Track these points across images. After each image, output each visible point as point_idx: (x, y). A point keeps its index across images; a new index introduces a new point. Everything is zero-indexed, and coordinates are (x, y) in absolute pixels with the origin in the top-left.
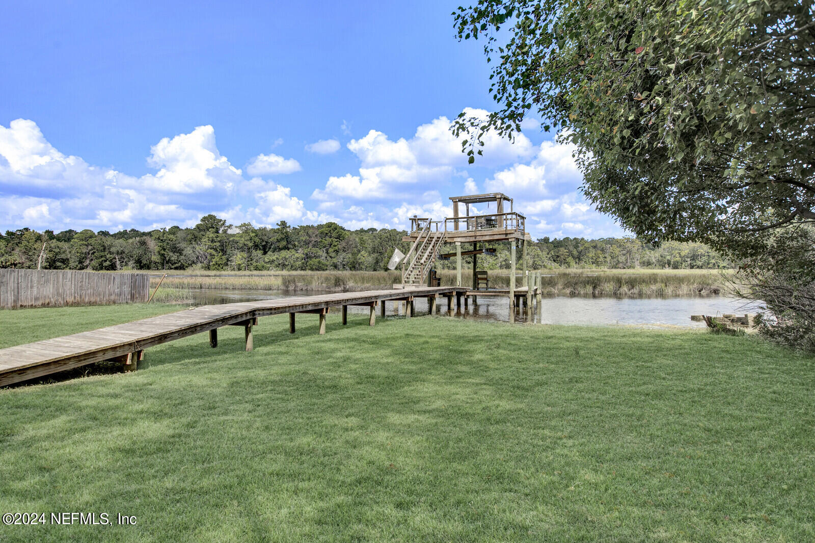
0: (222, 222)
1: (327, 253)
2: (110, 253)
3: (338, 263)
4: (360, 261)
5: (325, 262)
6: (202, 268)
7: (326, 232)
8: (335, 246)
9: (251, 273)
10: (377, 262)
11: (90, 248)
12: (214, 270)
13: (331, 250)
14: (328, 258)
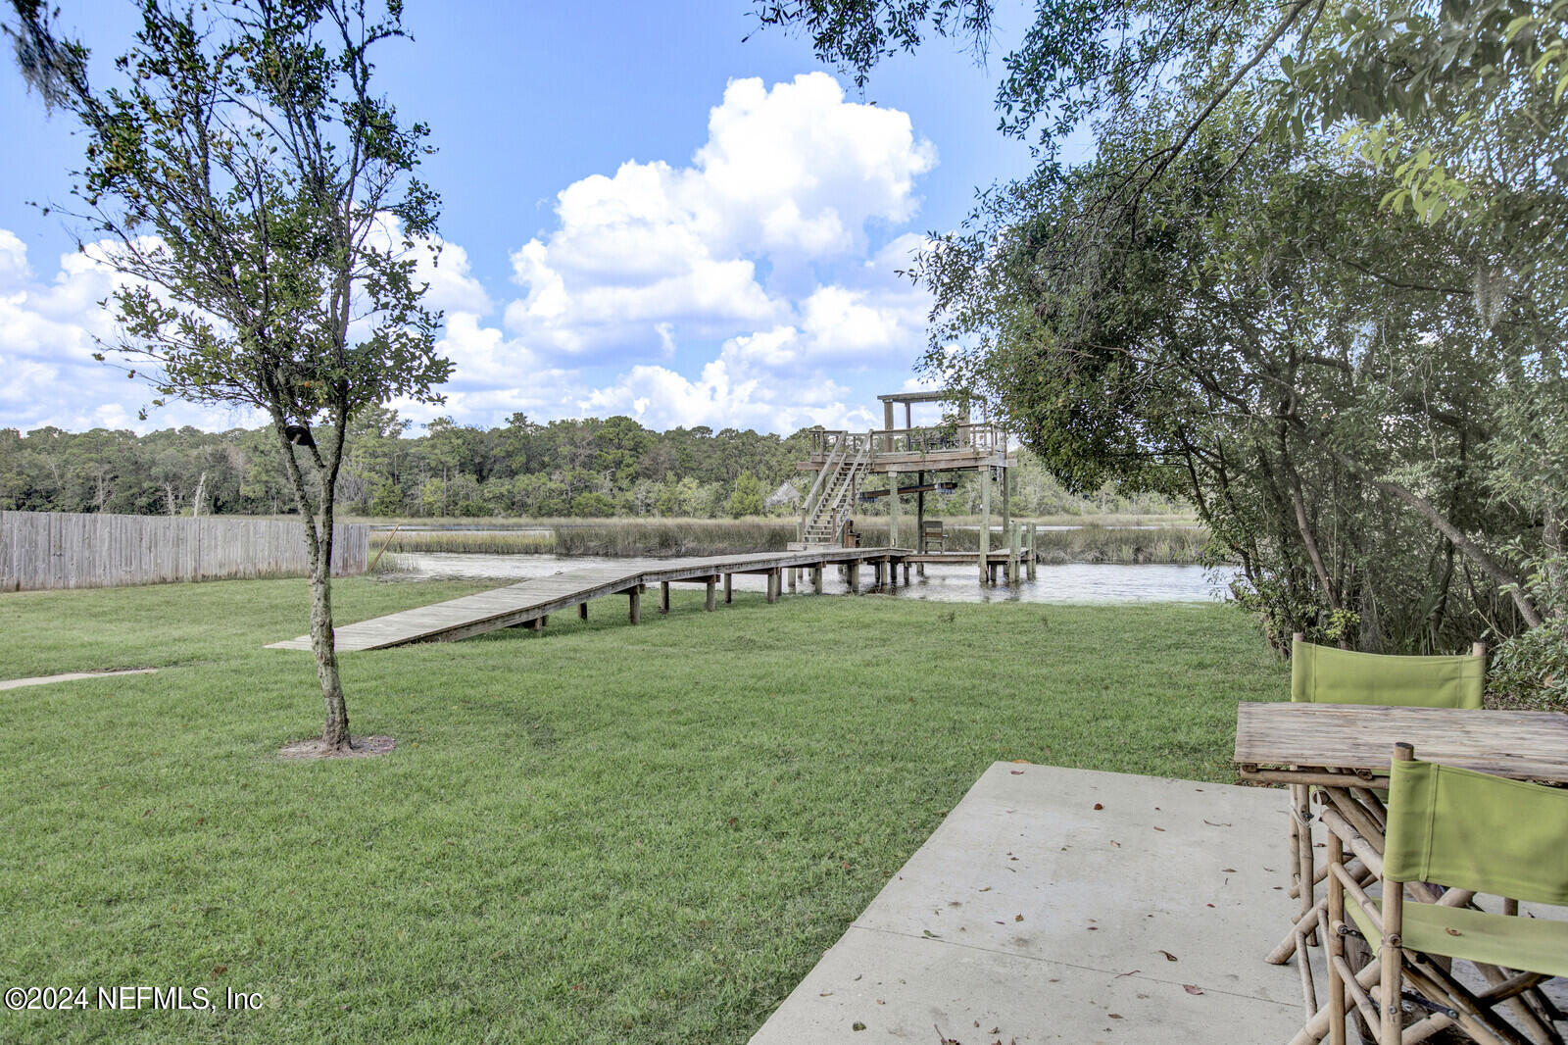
0: (389, 415)
1: (614, 480)
2: (150, 478)
3: (637, 502)
4: (682, 497)
5: (609, 499)
6: (353, 510)
7: (611, 436)
8: (628, 466)
9: (456, 521)
10: (718, 500)
11: (107, 467)
12: (377, 515)
13: (619, 474)
14: (615, 491)
